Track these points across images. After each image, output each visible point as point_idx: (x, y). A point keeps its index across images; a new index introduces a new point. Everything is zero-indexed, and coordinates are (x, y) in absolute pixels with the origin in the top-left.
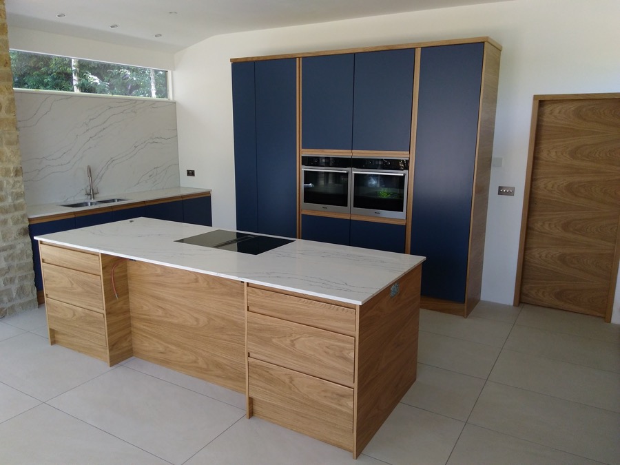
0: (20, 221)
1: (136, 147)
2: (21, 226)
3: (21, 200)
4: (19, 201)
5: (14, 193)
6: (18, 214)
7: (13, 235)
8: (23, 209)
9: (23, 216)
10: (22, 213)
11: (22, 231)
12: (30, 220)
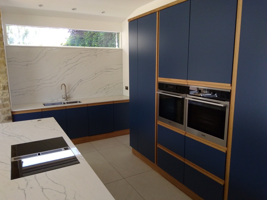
0: (6, 113)
1: (96, 74)
2: (6, 115)
3: (7, 102)
4: (6, 103)
5: (3, 98)
6: (5, 109)
7: (1, 120)
8: (8, 107)
9: (8, 111)
10: (7, 108)
11: (7, 118)
12: (12, 112)
